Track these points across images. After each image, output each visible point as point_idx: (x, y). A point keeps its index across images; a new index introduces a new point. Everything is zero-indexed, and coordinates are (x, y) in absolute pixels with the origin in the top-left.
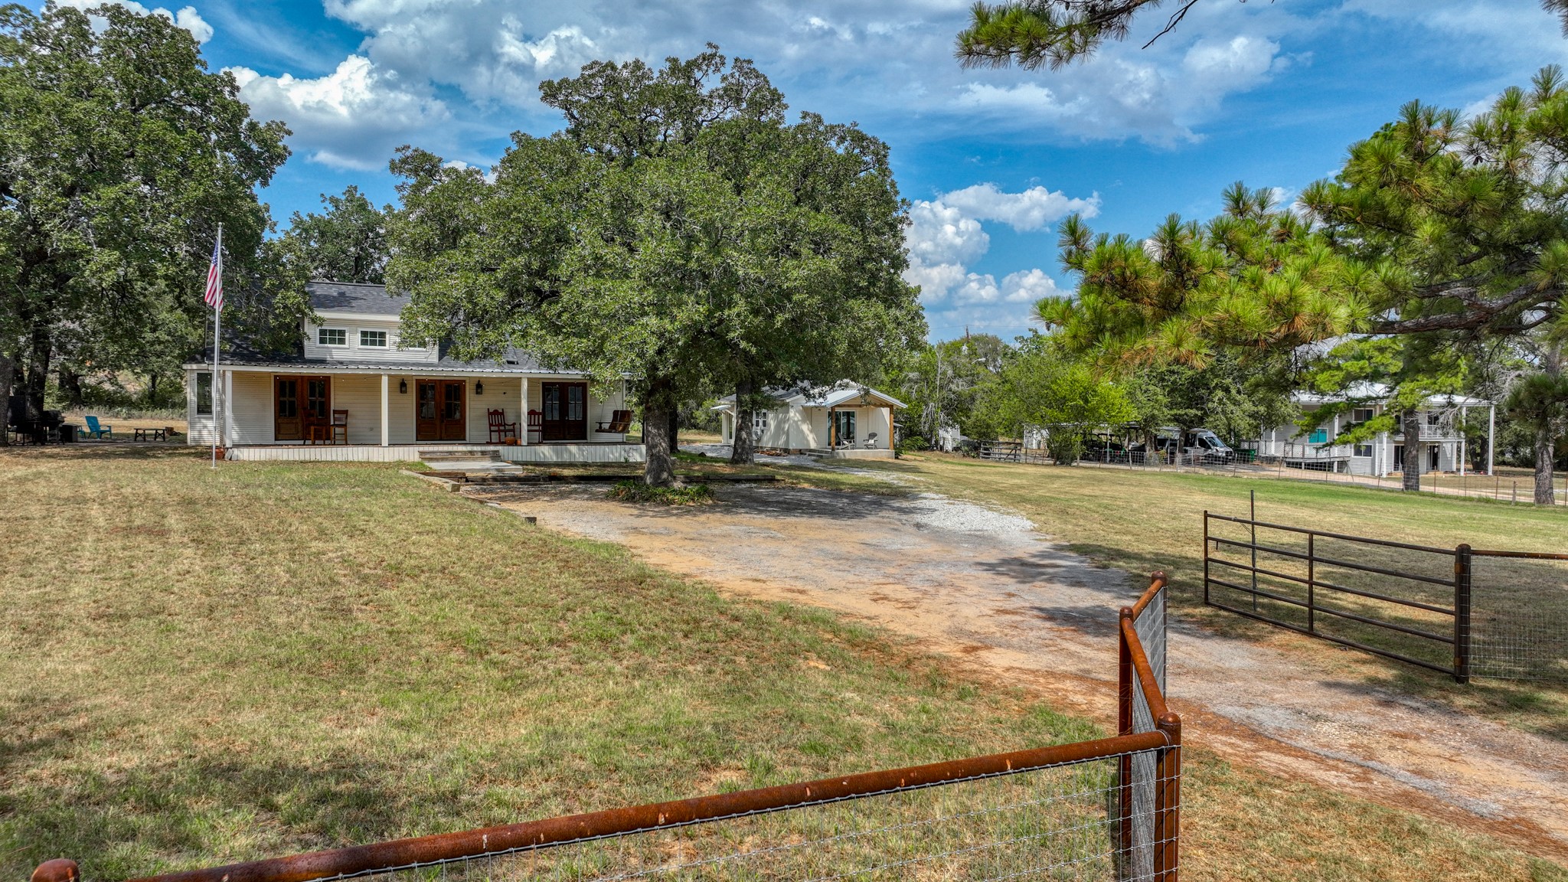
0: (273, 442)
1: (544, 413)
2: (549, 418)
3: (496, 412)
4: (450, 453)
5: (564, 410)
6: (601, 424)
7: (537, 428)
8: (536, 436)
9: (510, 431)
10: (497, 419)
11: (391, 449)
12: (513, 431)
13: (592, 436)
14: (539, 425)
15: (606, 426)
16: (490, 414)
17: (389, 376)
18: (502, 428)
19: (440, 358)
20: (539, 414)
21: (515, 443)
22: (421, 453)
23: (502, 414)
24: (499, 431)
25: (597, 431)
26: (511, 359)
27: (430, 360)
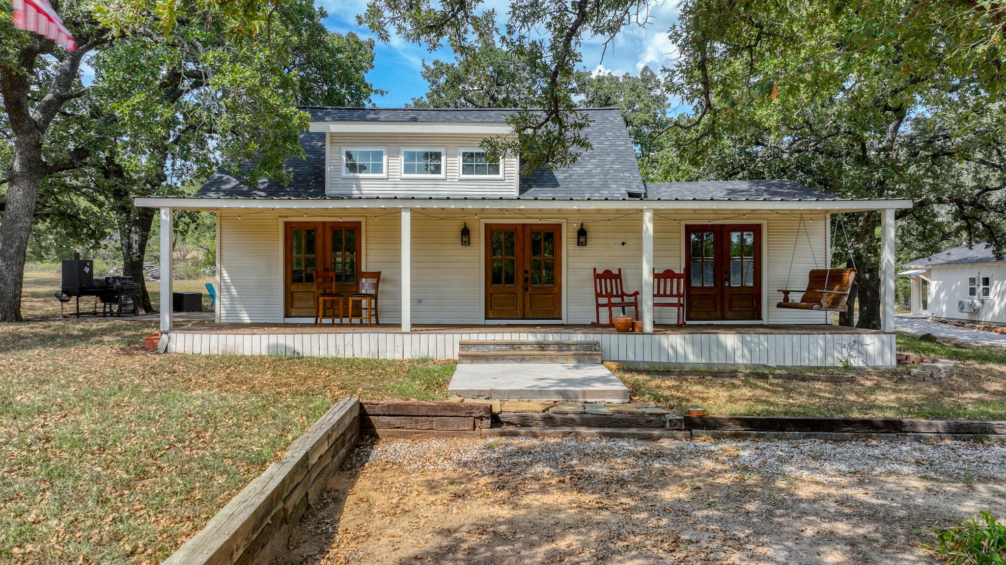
0: (280, 319)
1: (687, 275)
2: (696, 283)
3: (608, 274)
4: (512, 345)
5: (722, 270)
6: (786, 293)
7: (675, 300)
8: (672, 315)
9: (629, 305)
10: (608, 285)
11: (416, 337)
12: (635, 304)
13: (771, 314)
14: (679, 295)
15: (796, 298)
16: (597, 277)
17: (412, 210)
18: (614, 300)
19: (522, 190)
20: (679, 276)
21: (631, 328)
22: (463, 345)
23: (618, 277)
24: (610, 305)
25: (779, 306)
26: (635, 190)
27: (504, 194)
